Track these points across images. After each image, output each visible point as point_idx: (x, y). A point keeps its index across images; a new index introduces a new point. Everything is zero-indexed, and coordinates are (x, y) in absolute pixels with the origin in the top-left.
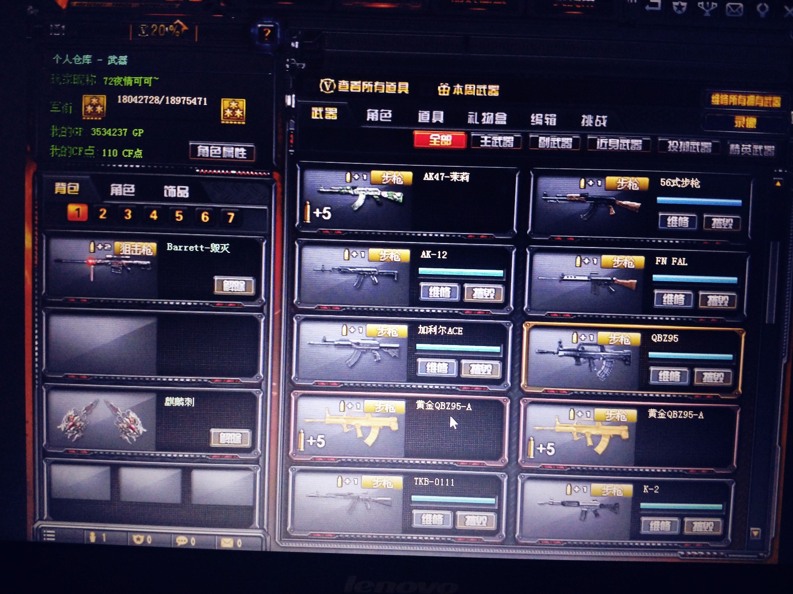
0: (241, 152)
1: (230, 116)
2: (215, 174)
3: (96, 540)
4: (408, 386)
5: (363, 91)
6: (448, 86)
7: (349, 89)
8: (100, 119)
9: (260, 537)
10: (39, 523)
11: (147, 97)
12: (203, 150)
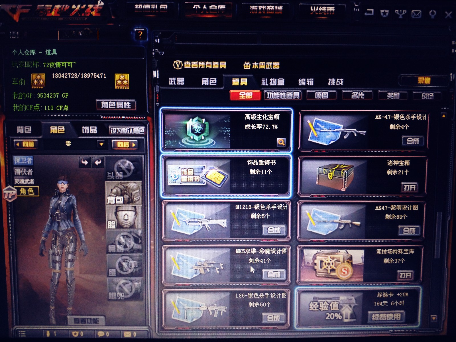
0: (128, 105)
1: (120, 84)
2: (112, 119)
3: (50, 335)
4: (231, 240)
5: (199, 67)
6: (250, 63)
7: (191, 66)
8: (42, 88)
9: (147, 330)
10: (16, 327)
11: (70, 74)
12: (105, 104)
